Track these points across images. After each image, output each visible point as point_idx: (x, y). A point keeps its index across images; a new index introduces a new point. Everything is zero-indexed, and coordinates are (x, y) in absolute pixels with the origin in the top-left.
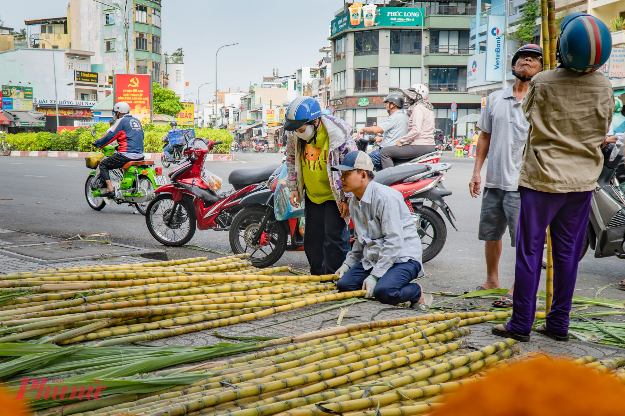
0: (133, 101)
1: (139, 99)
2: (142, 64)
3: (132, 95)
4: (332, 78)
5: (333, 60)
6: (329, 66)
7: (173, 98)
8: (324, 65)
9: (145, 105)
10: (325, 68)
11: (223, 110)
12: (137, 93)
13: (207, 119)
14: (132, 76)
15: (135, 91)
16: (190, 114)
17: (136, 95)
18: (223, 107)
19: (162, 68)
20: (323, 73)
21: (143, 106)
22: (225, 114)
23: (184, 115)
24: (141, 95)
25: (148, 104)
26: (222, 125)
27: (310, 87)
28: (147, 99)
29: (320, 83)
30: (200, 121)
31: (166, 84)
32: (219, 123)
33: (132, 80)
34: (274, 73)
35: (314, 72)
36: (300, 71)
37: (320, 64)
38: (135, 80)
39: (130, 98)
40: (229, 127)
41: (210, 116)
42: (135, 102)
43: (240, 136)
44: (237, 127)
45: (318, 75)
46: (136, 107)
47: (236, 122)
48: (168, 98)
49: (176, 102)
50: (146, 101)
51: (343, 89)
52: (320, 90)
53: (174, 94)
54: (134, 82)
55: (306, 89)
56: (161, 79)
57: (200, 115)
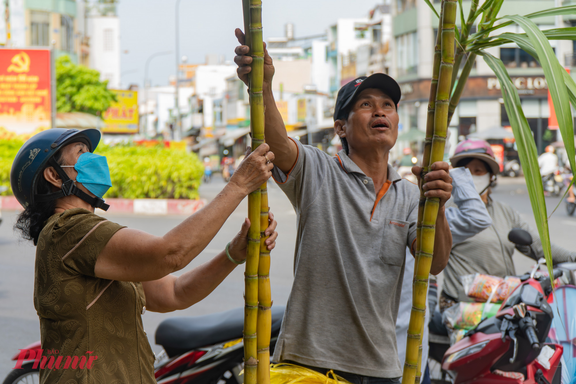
0: (19, 97)
1: (30, 93)
3: (16, 86)
4: (393, 44)
5: (394, 11)
6: (387, 19)
7: (97, 84)
8: (378, 17)
9: (42, 103)
10: (380, 24)
11: (194, 101)
12: (27, 83)
13: (164, 118)
14: (17, 52)
15: (22, 78)
16: (131, 111)
17: (24, 86)
18: (194, 96)
19: (78, 25)
20: (376, 34)
21: (37, 105)
22: (197, 107)
23: (120, 113)
24: (34, 86)
25: (47, 102)
26: (192, 128)
27: (352, 58)
28: (44, 93)
29: (372, 51)
30: (151, 119)
31: (85, 56)
32: (188, 124)
33: (16, 59)
34: (286, 33)
35: (361, 30)
36: (335, 28)
37: (372, 15)
38: (23, 59)
39: (12, 93)
40: (205, 132)
41: (170, 111)
42: (23, 100)
43: (226, 148)
44: (220, 132)
45: (369, 34)
46: (24, 108)
47: (218, 123)
48: (89, 83)
49: (102, 92)
50: (43, 98)
51: (412, 64)
52: (372, 64)
53: (98, 75)
54: (20, 63)
55: (347, 62)
56: (77, 48)
57: (150, 107)
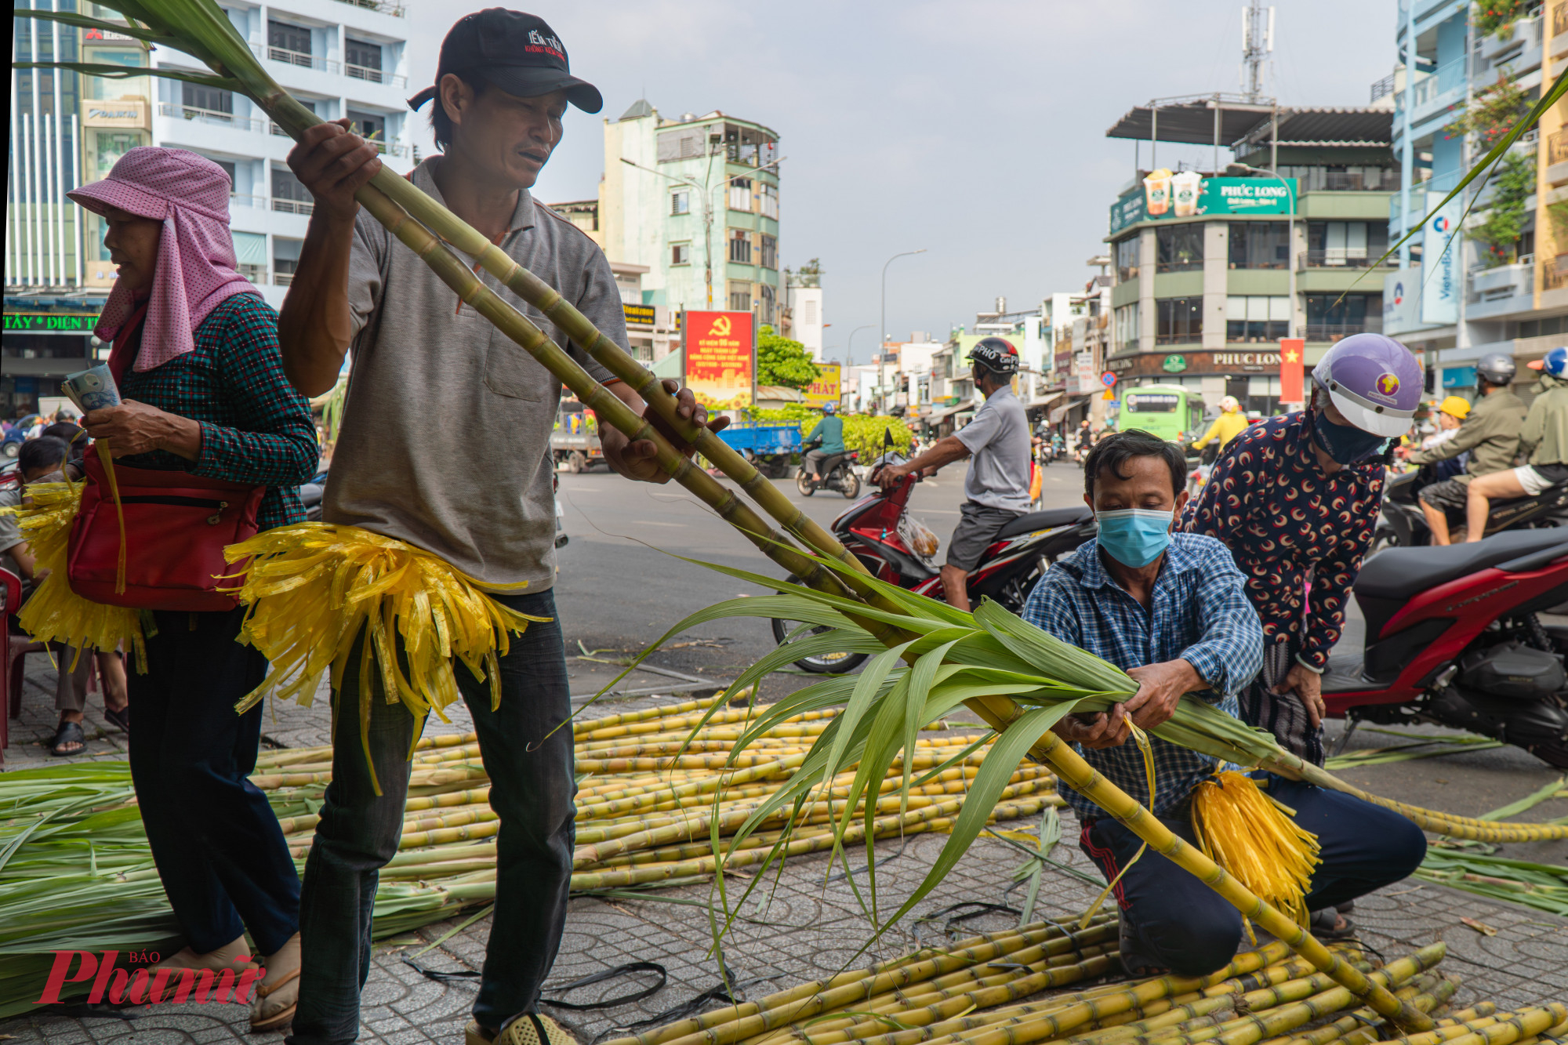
0: (719, 362)
1: (731, 358)
2: (740, 289)
3: (717, 351)
4: (1112, 317)
5: (1114, 282)
6: (1106, 292)
7: (802, 357)
8: (1095, 291)
9: (743, 369)
10: (1098, 297)
11: (898, 379)
12: (728, 347)
13: (867, 397)
14: (718, 315)
15: (724, 342)
16: (833, 386)
17: (726, 351)
18: (898, 373)
19: (780, 297)
20: (1094, 307)
21: (737, 371)
22: (901, 385)
23: (822, 388)
24: (735, 351)
25: (748, 368)
26: (896, 407)
27: (1068, 333)
28: (746, 358)
29: (1089, 326)
30: (853, 398)
31: (787, 329)
32: (891, 402)
33: (718, 323)
34: (998, 306)
35: (1077, 305)
36: (1049, 303)
37: (1089, 288)
38: (724, 323)
39: (713, 357)
40: (909, 411)
41: (873, 389)
42: (723, 365)
43: (931, 428)
44: (925, 410)
45: (1086, 310)
46: (725, 374)
47: (924, 402)
48: (792, 355)
49: (805, 363)
50: (744, 363)
51: (1133, 337)
52: (1088, 339)
53: (802, 347)
54: (721, 326)
55: (1061, 338)
56: (777, 316)
57: (853, 387)
